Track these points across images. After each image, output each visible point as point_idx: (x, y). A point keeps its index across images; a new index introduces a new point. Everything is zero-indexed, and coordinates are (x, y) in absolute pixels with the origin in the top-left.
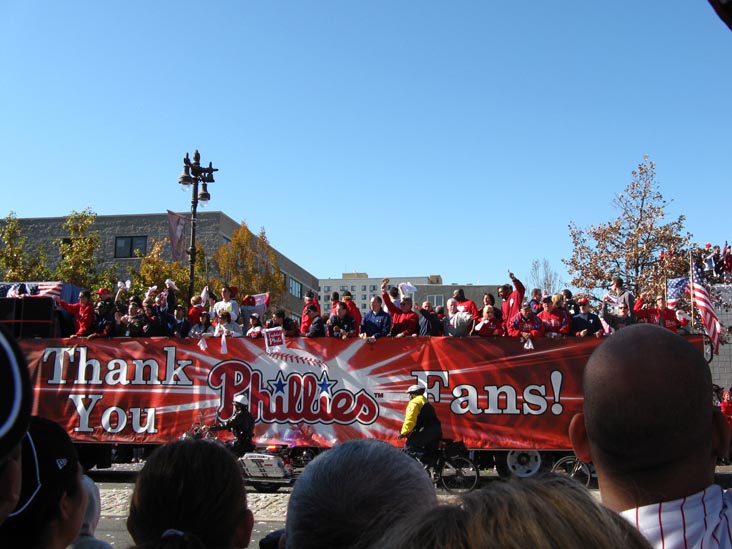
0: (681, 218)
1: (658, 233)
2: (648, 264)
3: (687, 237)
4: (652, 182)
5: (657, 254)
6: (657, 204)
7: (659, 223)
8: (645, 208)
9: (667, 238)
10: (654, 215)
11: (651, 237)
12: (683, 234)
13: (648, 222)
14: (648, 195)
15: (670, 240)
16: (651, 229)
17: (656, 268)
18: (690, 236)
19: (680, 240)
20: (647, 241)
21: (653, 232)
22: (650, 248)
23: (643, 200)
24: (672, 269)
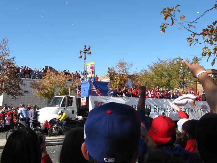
0: (14, 57)
1: (6, 61)
2: (2, 70)
3: (15, 63)
4: (7, 45)
5: (5, 67)
6: (7, 52)
7: (7, 58)
8: (4, 53)
9: (9, 63)
10: (6, 55)
11: (4, 62)
12: (14, 62)
13: (4, 57)
14: (5, 49)
15: (10, 63)
16: (4, 59)
17: (4, 72)
18: (16, 63)
19: (13, 64)
20: (3, 63)
21: (5, 60)
22: (3, 65)
23: (3, 50)
24: (9, 72)
